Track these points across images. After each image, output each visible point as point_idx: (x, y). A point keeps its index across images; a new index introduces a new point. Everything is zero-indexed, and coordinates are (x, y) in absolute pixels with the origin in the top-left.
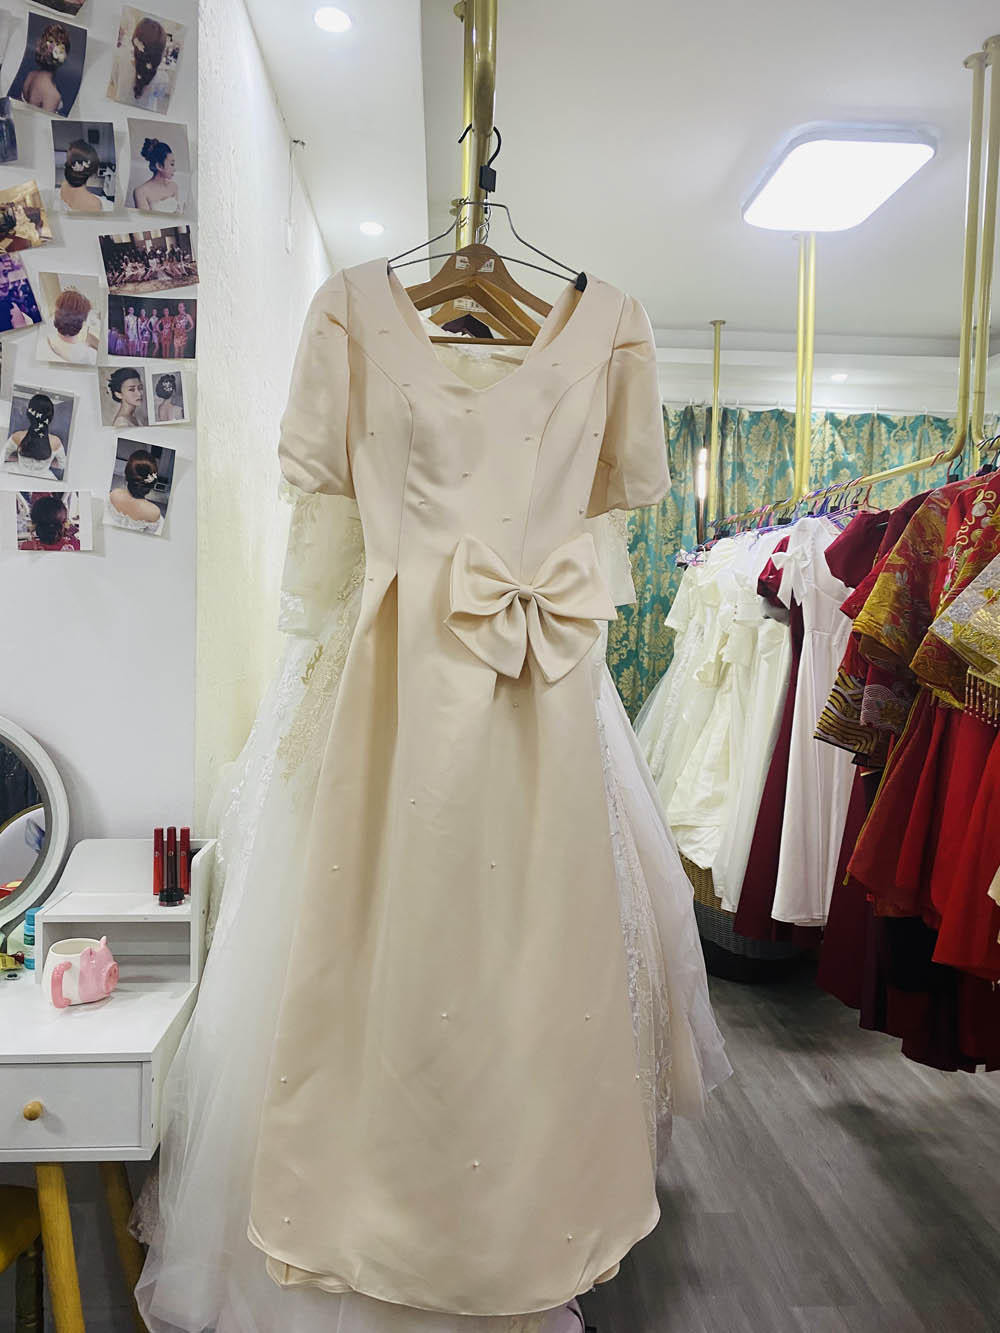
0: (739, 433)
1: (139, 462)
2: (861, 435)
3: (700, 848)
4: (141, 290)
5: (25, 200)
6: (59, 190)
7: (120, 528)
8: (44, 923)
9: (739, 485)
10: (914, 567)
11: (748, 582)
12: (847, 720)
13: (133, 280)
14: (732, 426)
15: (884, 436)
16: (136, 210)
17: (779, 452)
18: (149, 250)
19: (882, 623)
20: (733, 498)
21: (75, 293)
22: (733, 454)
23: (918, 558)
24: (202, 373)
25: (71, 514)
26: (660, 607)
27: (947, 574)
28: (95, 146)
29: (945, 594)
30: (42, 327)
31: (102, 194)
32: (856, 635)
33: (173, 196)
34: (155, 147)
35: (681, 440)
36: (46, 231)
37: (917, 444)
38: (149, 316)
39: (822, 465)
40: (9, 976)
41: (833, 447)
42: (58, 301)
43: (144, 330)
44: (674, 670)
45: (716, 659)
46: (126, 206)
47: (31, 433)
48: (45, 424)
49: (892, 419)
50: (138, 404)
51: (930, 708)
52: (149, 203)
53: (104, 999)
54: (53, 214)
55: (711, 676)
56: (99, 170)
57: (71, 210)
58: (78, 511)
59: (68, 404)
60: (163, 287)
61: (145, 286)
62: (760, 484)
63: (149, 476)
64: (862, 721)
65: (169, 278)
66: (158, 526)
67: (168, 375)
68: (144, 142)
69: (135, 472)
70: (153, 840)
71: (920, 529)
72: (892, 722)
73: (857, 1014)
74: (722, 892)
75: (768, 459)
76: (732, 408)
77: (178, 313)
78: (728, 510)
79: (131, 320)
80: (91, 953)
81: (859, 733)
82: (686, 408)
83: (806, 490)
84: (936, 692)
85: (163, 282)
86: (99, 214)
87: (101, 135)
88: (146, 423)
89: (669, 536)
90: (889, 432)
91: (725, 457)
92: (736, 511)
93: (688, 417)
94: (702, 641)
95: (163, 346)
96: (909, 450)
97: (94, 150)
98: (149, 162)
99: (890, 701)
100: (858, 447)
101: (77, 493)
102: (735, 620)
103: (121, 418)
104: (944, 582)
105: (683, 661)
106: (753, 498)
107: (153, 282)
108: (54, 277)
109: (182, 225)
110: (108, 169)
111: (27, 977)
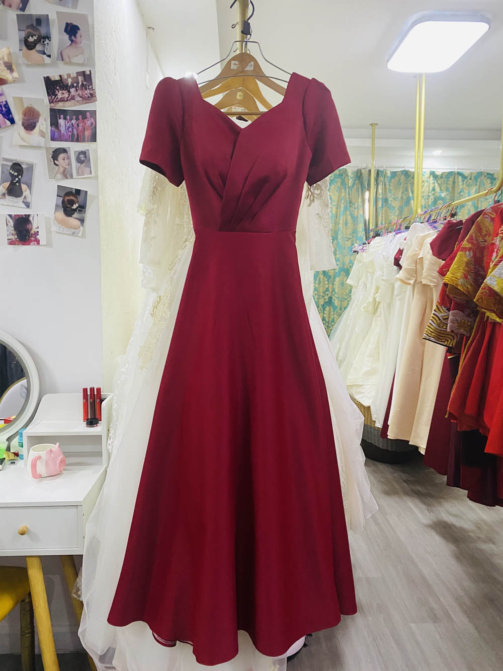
0: (385, 183)
1: (68, 198)
2: (448, 182)
3: (365, 396)
4: (67, 106)
5: (3, 58)
6: (21, 52)
7: (59, 233)
8: (28, 437)
9: (385, 210)
10: (476, 249)
11: (390, 259)
12: (440, 329)
13: (62, 100)
14: (381, 179)
15: (461, 183)
16: (62, 62)
17: (406, 193)
18: (70, 84)
19: (459, 278)
20: (382, 217)
21: (32, 108)
22: (382, 194)
23: (478, 243)
24: (100, 150)
25: (35, 225)
26: (345, 274)
27: (493, 251)
28: (38, 27)
29: (493, 262)
30: (15, 126)
31: (44, 53)
32: (445, 285)
33: (81, 54)
34: (71, 28)
35: (355, 187)
36: (15, 74)
37: (478, 187)
38: (71, 119)
39: (428, 199)
40: (11, 463)
41: (434, 189)
42: (23, 112)
43: (69, 127)
44: (352, 307)
45: (373, 300)
46: (58, 60)
47: (12, 184)
48: (19, 178)
49: (464, 173)
50: (67, 167)
51: (484, 322)
52: (69, 58)
53: (58, 474)
54: (18, 65)
55: (371, 308)
56: (42, 40)
57: (27, 63)
58: (37, 224)
59: (31, 167)
60: (78, 104)
61: (68, 103)
62: (396, 209)
63: (74, 205)
64: (448, 330)
65: (81, 99)
66: (80, 231)
67: (82, 152)
68: (65, 24)
69: (66, 202)
70: (82, 394)
71: (479, 229)
72: (464, 330)
73: (445, 478)
74: (375, 418)
75: (400, 195)
76: (381, 169)
77: (86, 118)
78: (379, 223)
79: (61, 122)
80: (51, 451)
81: (447, 336)
82: (358, 170)
83: (419, 211)
84: (488, 314)
85: (78, 101)
86: (43, 65)
87: (42, 21)
88: (72, 177)
89: (349, 236)
90: (463, 181)
91: (378, 195)
92: (384, 223)
93: (359, 175)
94: (366, 291)
95: (79, 136)
96: (474, 190)
97: (39, 30)
98: (68, 36)
99: (463, 319)
100: (447, 189)
101: (37, 215)
102: (382, 280)
103: (59, 175)
104: (492, 255)
105: (356, 301)
106: (393, 217)
107: (73, 101)
108: (21, 99)
109: (87, 70)
110: (47, 40)
111: (20, 463)
